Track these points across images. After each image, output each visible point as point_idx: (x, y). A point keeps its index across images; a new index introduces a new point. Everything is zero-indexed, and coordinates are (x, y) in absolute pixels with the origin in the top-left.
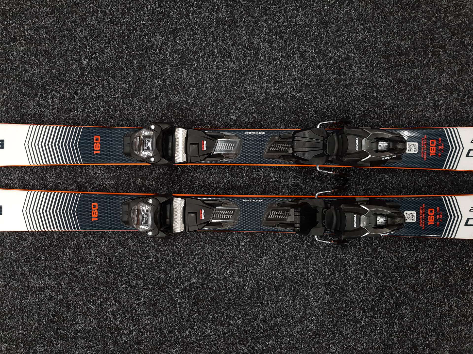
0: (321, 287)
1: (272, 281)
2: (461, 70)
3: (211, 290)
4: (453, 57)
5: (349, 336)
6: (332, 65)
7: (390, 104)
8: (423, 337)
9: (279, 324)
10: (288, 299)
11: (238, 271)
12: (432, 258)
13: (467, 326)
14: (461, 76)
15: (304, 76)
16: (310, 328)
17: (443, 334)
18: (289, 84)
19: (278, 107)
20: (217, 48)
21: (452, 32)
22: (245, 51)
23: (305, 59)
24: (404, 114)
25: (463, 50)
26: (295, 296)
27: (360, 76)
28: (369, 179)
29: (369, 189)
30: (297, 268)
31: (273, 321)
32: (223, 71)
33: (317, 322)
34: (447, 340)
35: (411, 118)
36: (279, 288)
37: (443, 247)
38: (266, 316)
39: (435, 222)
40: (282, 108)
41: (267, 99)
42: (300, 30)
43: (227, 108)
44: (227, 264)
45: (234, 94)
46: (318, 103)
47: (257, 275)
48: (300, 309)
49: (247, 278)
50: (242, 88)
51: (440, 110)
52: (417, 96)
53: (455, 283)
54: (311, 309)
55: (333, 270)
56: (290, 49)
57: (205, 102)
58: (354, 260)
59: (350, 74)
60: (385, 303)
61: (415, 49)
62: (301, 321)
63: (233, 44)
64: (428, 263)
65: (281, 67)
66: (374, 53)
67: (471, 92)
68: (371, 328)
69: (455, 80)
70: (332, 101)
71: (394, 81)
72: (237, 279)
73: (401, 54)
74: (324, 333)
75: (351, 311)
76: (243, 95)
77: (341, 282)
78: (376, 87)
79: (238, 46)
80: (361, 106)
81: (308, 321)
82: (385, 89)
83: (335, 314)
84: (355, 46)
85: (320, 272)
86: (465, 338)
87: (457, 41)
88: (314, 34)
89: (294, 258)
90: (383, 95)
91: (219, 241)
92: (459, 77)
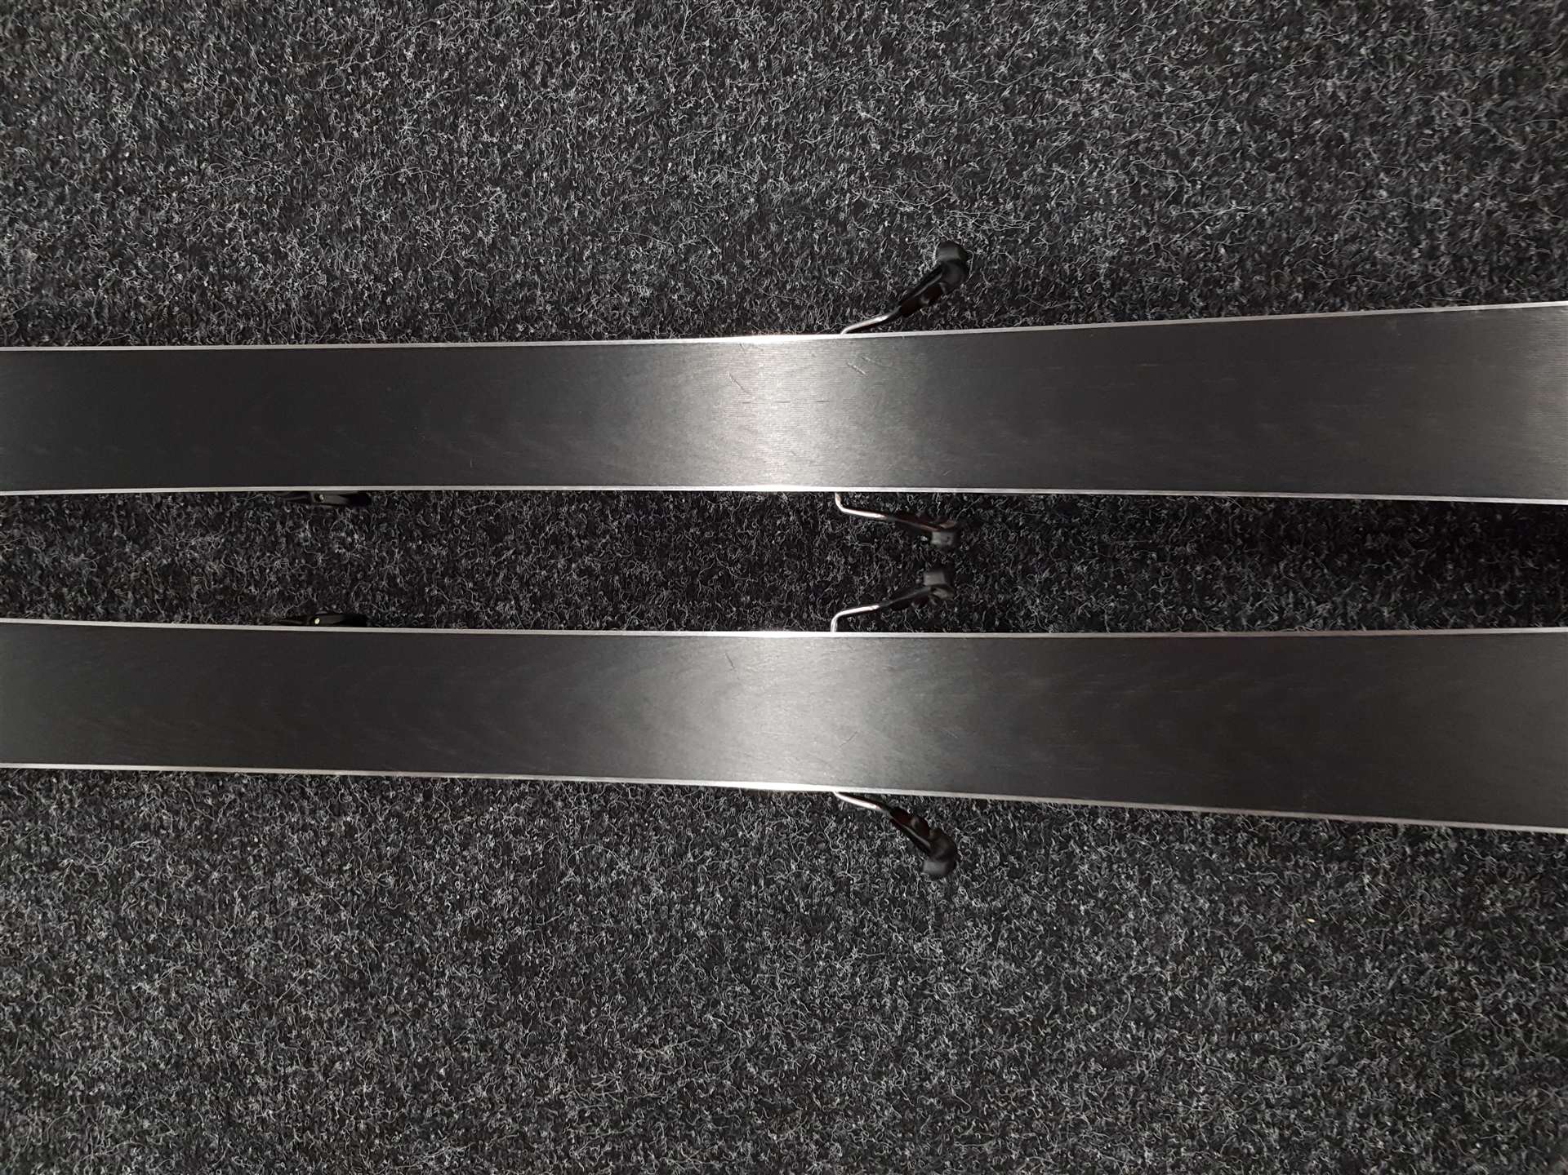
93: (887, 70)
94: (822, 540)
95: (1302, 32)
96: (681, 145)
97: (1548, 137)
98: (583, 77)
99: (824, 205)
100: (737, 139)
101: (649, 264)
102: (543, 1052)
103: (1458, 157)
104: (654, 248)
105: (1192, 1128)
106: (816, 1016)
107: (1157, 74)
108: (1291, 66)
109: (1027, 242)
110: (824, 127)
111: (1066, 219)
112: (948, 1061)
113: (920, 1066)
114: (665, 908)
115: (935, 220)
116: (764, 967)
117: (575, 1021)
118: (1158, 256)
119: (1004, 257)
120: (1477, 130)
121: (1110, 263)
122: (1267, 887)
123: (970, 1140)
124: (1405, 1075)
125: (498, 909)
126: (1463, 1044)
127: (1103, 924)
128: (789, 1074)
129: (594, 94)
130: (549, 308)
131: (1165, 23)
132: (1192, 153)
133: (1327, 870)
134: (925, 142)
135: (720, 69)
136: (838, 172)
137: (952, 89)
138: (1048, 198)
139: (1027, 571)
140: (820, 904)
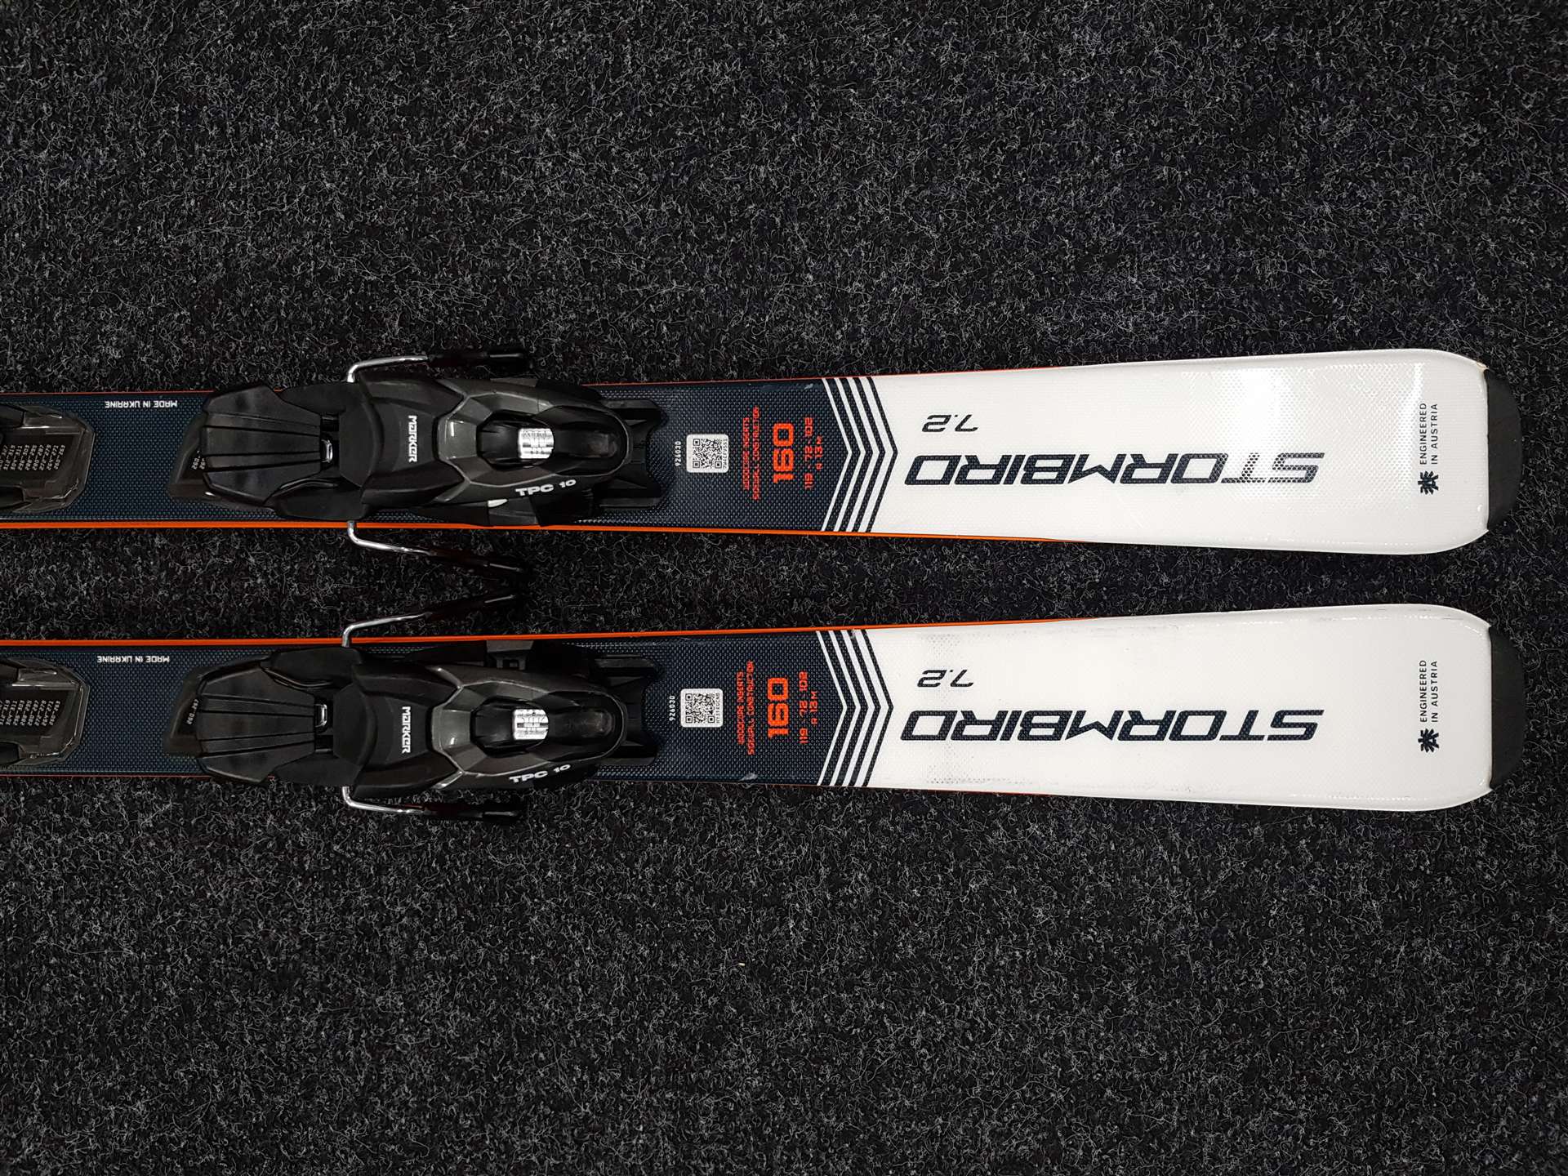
0: (434, 978)
1: (258, 957)
2: (927, 165)
3: (36, 994)
4: (899, 115)
5: (534, 1158)
6: (462, 153)
7: (673, 295)
8: (805, 1157)
9: (282, 1118)
10: (313, 1022)
11: (132, 924)
12: (830, 862)
13: (965, 1115)
14: (928, 185)
15: (365, 195)
16: (396, 1129)
17: (880, 1148)
18: (308, 226)
19: (271, 309)
20: (50, 98)
21: (892, 24)
22: (152, 110)
23: (366, 134)
24: (724, 333)
25: (935, 88)
26: (341, 1012)
27: (563, 194)
28: (602, 574)
29: (602, 610)
30: (347, 909)
31: (263, 1105)
32: (72, 184)
33: (421, 1109)
34: (894, 1168)
35: (749, 346)
36: (281, 981)
37: (872, 819)
38: (238, 1088)
39: (794, 725)
40: (287, 314)
41: (231, 281)
42: (345, 26)
43: (86, 316)
44: (92, 900)
45: (111, 264)
46: (414, 294)
47: (201, 939)
48: (358, 1060)
49: (165, 947)
50: (142, 242)
51: (852, 317)
52: (770, 265)
53: (921, 957)
54: (399, 1059)
55: (475, 912)
56: (313, 99)
57: (9, 296)
58: (550, 874)
59: (526, 186)
60: (665, 1034)
61: (758, 89)
62: (362, 1105)
63: (109, 86)
64: (818, 883)
65: (281, 165)
66: (612, 108)
67: (965, 246)
68: (613, 1128)
69: (907, 202)
70: (466, 286)
71: (687, 211)
72: (128, 952)
73: (709, 112)
74: (446, 1148)
75: (540, 1064)
76: (146, 267)
77: (503, 958)
78: (620, 234)
79: (126, 91)
80: (570, 304)
81: (389, 1106)
82: (655, 241)
83: (484, 1078)
84: (544, 84)
85: (427, 922)
86: (959, 1161)
87: (912, 56)
88: (394, 40)
89: (334, 872)
90: (648, 264)
91: (61, 813)
92: (920, 190)
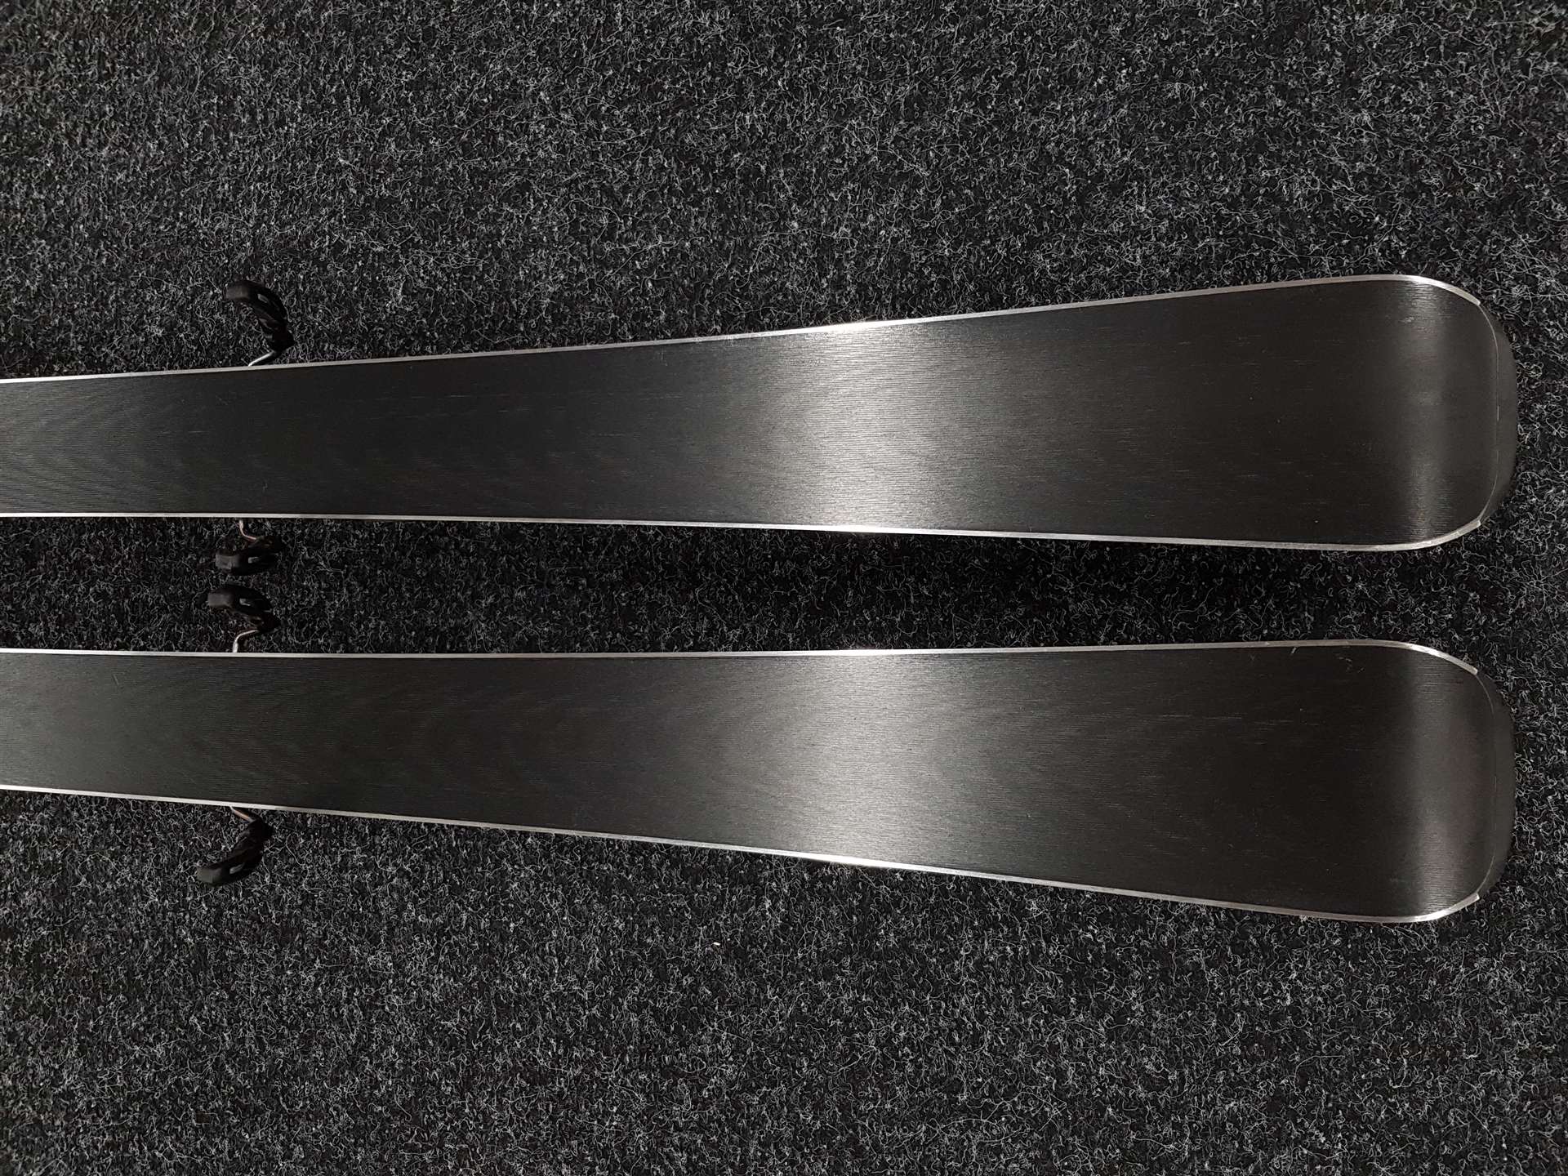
93: (363, 119)
94: (300, 566)
95: (725, 66)
96: (191, 195)
97: (950, 162)
98: (114, 137)
99: (309, 247)
100: (237, 189)
101: (162, 306)
102: (59, 1045)
103: (865, 185)
104: (167, 291)
105: (607, 1147)
106: (284, 1023)
107: (595, 115)
108: (715, 101)
109: (480, 279)
110: (310, 174)
111: (515, 256)
112: (394, 1070)
113: (371, 1075)
114: (160, 915)
115: (402, 260)
116: (241, 975)
117: (86, 1018)
118: (593, 292)
119: (460, 292)
120: (885, 158)
121: (552, 299)
122: (678, 909)
123: (412, 1149)
124: (803, 1106)
125: (24, 910)
126: (857, 1076)
127: (530, 942)
128: (260, 1075)
129: (122, 151)
130: (80, 348)
131: (603, 63)
132: (625, 190)
133: (732, 893)
134: (394, 186)
135: (226, 123)
136: (321, 216)
137: (419, 135)
138: (499, 236)
139: (476, 597)
140: (289, 916)
